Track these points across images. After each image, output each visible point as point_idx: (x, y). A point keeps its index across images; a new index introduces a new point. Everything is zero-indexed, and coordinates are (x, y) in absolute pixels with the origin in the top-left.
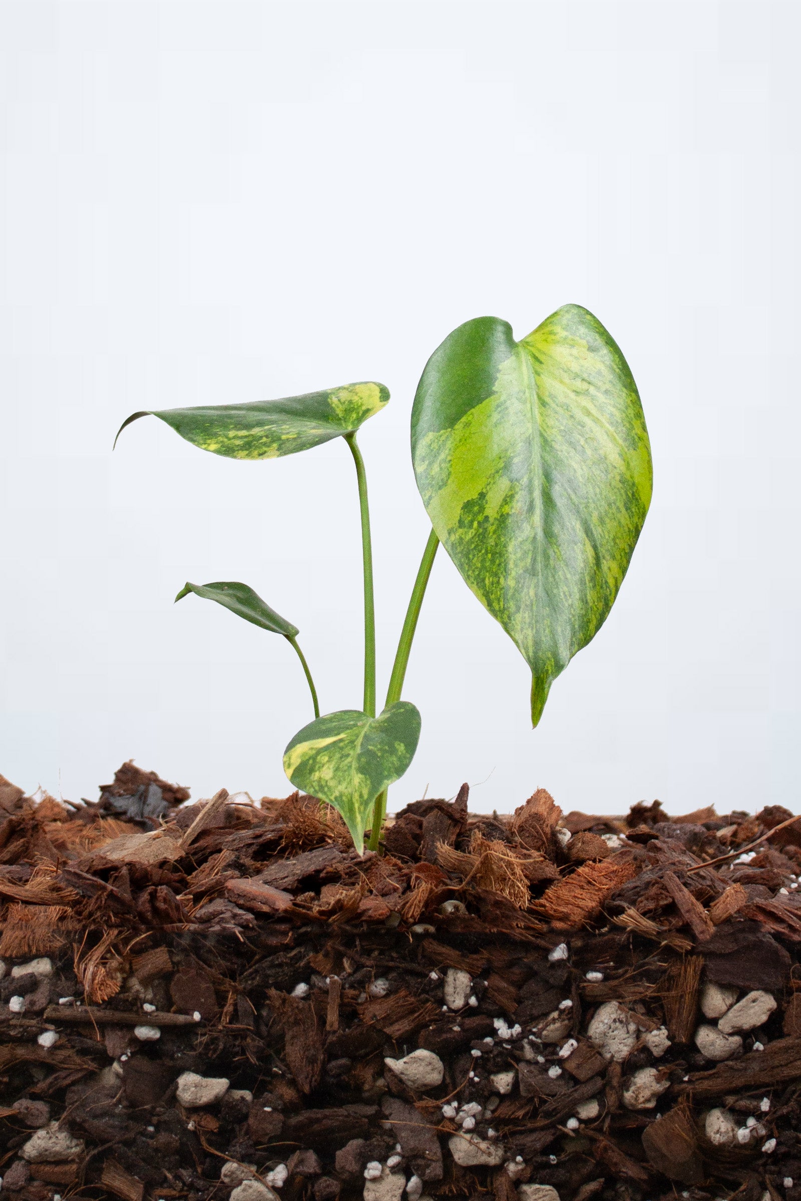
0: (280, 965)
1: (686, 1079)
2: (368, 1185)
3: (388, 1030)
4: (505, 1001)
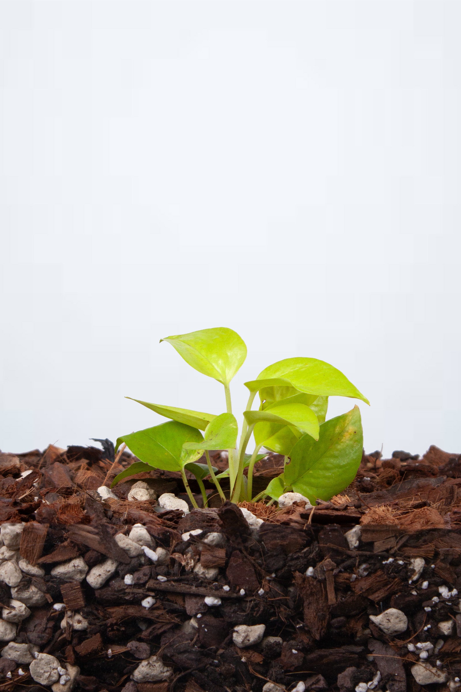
3: (371, 597)
4: (447, 576)
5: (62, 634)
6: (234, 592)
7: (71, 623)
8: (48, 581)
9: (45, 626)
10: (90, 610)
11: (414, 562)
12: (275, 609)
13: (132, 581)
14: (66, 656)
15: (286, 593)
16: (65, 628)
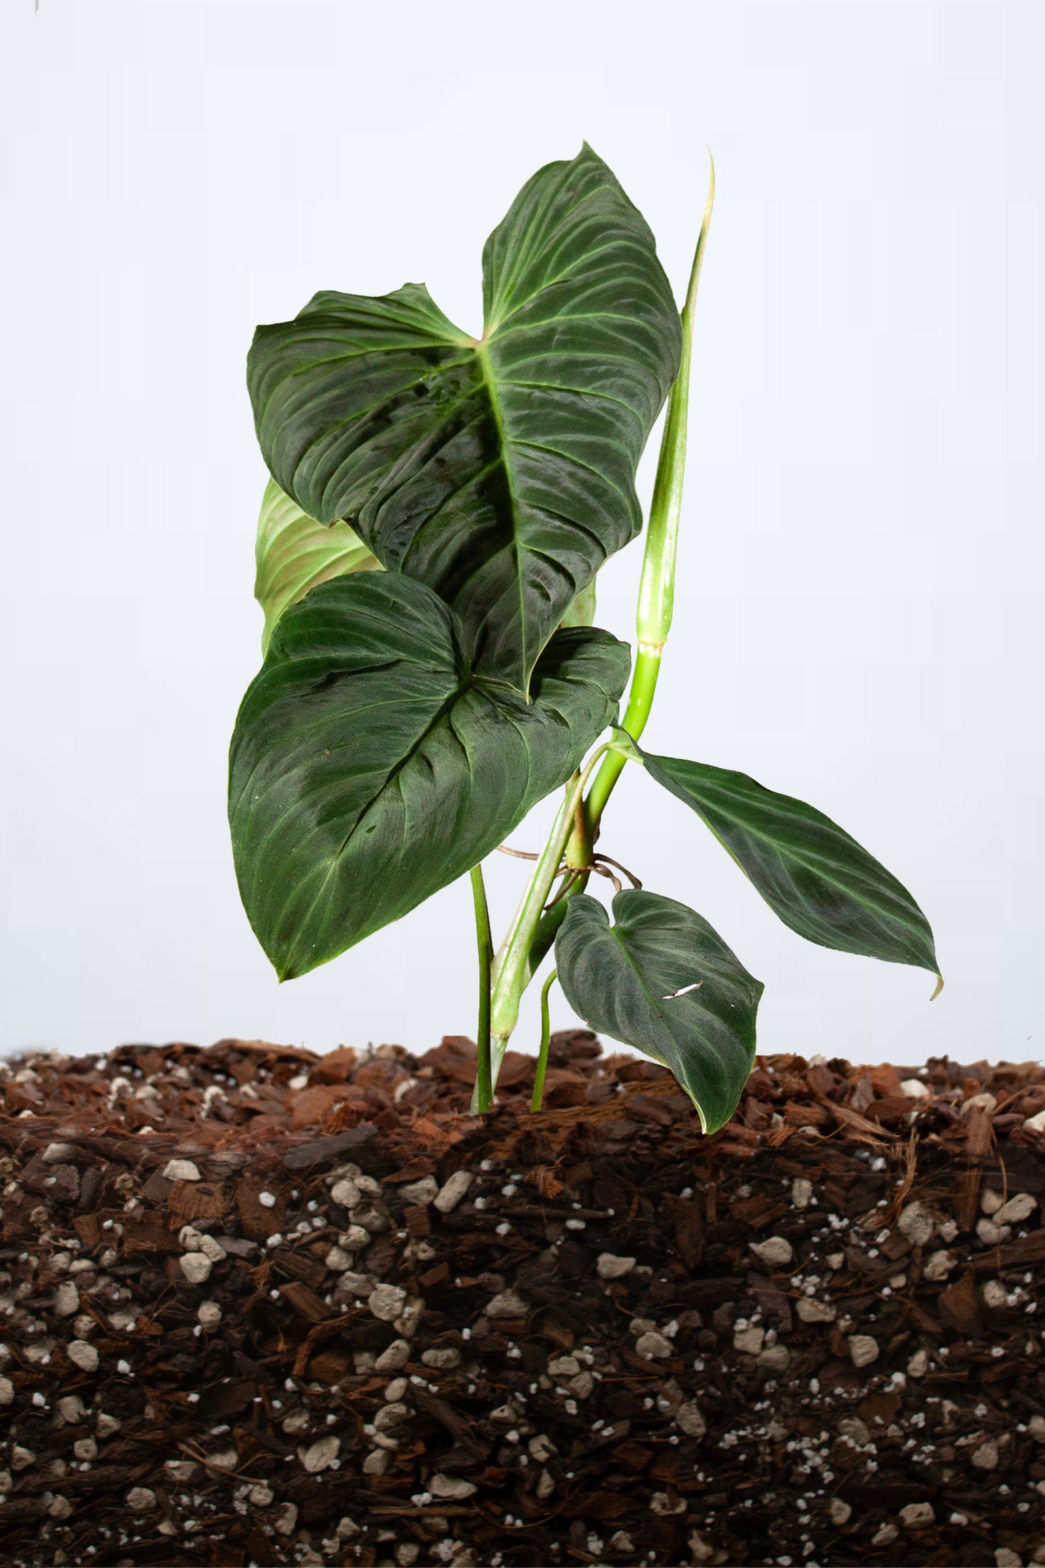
0: (672, 1174)
1: (970, 1258)
2: (737, 1336)
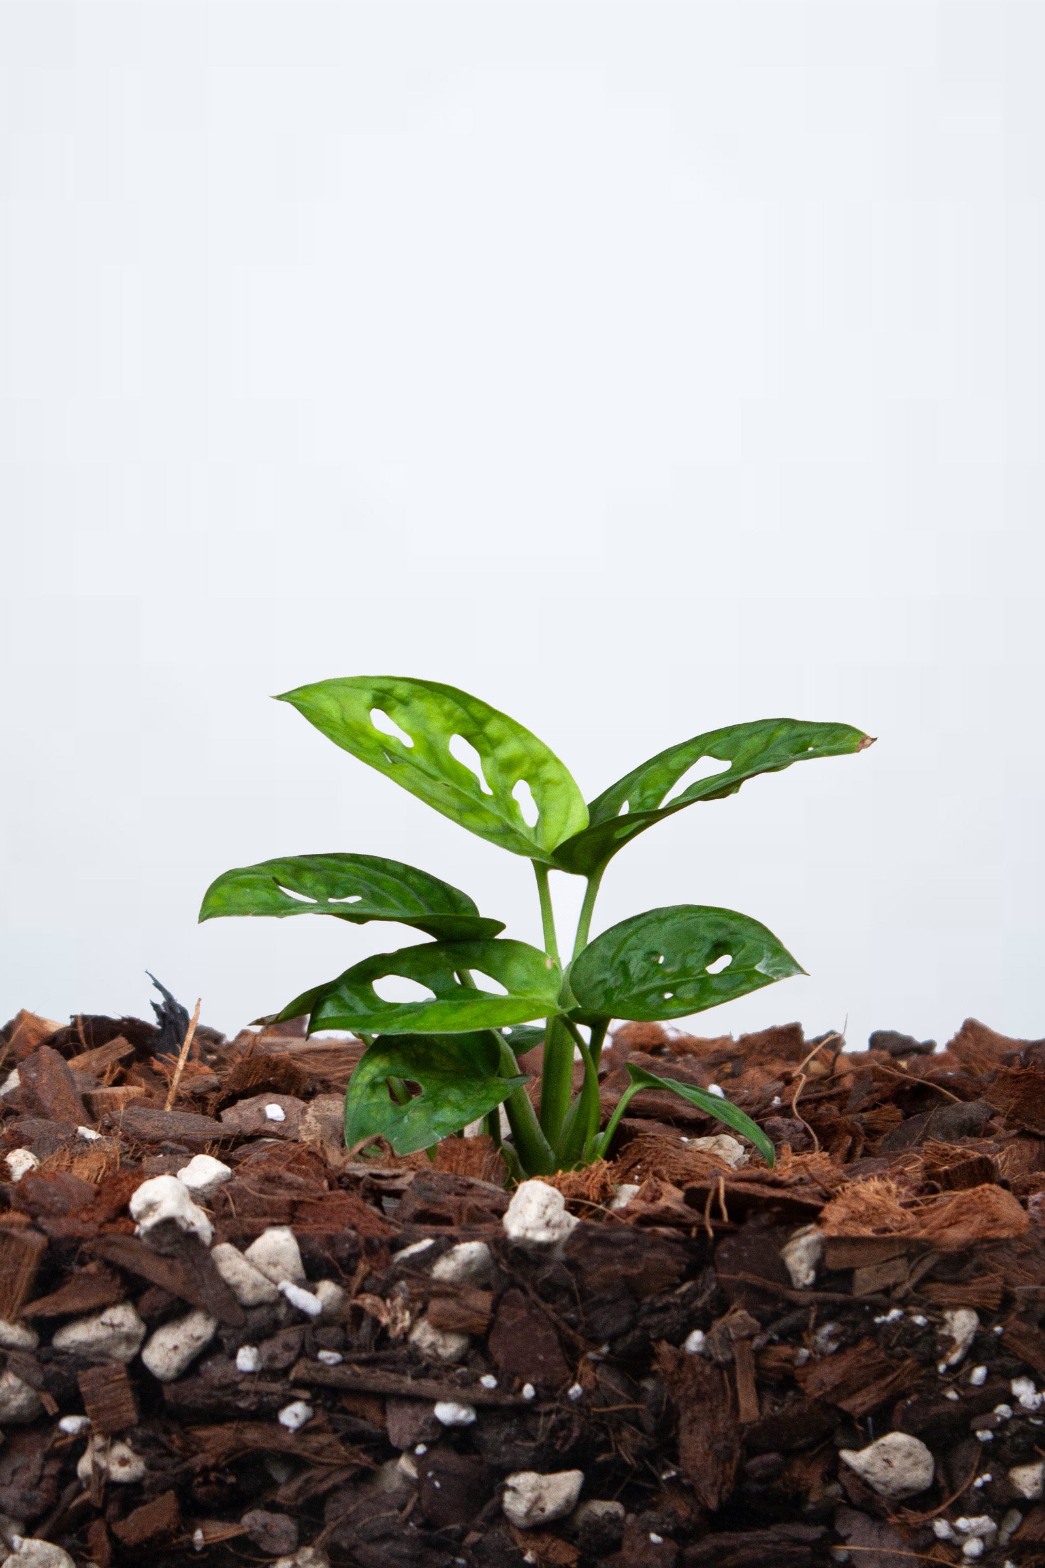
3: (845, 1405)
4: (1032, 1353)
5: (80, 1491)
6: (507, 1392)
7: (103, 1464)
8: (47, 1362)
9: (38, 1473)
10: (151, 1433)
11: (952, 1318)
12: (607, 1434)
13: (256, 1363)
14: (90, 1545)
15: (637, 1394)
16: (88, 1478)
